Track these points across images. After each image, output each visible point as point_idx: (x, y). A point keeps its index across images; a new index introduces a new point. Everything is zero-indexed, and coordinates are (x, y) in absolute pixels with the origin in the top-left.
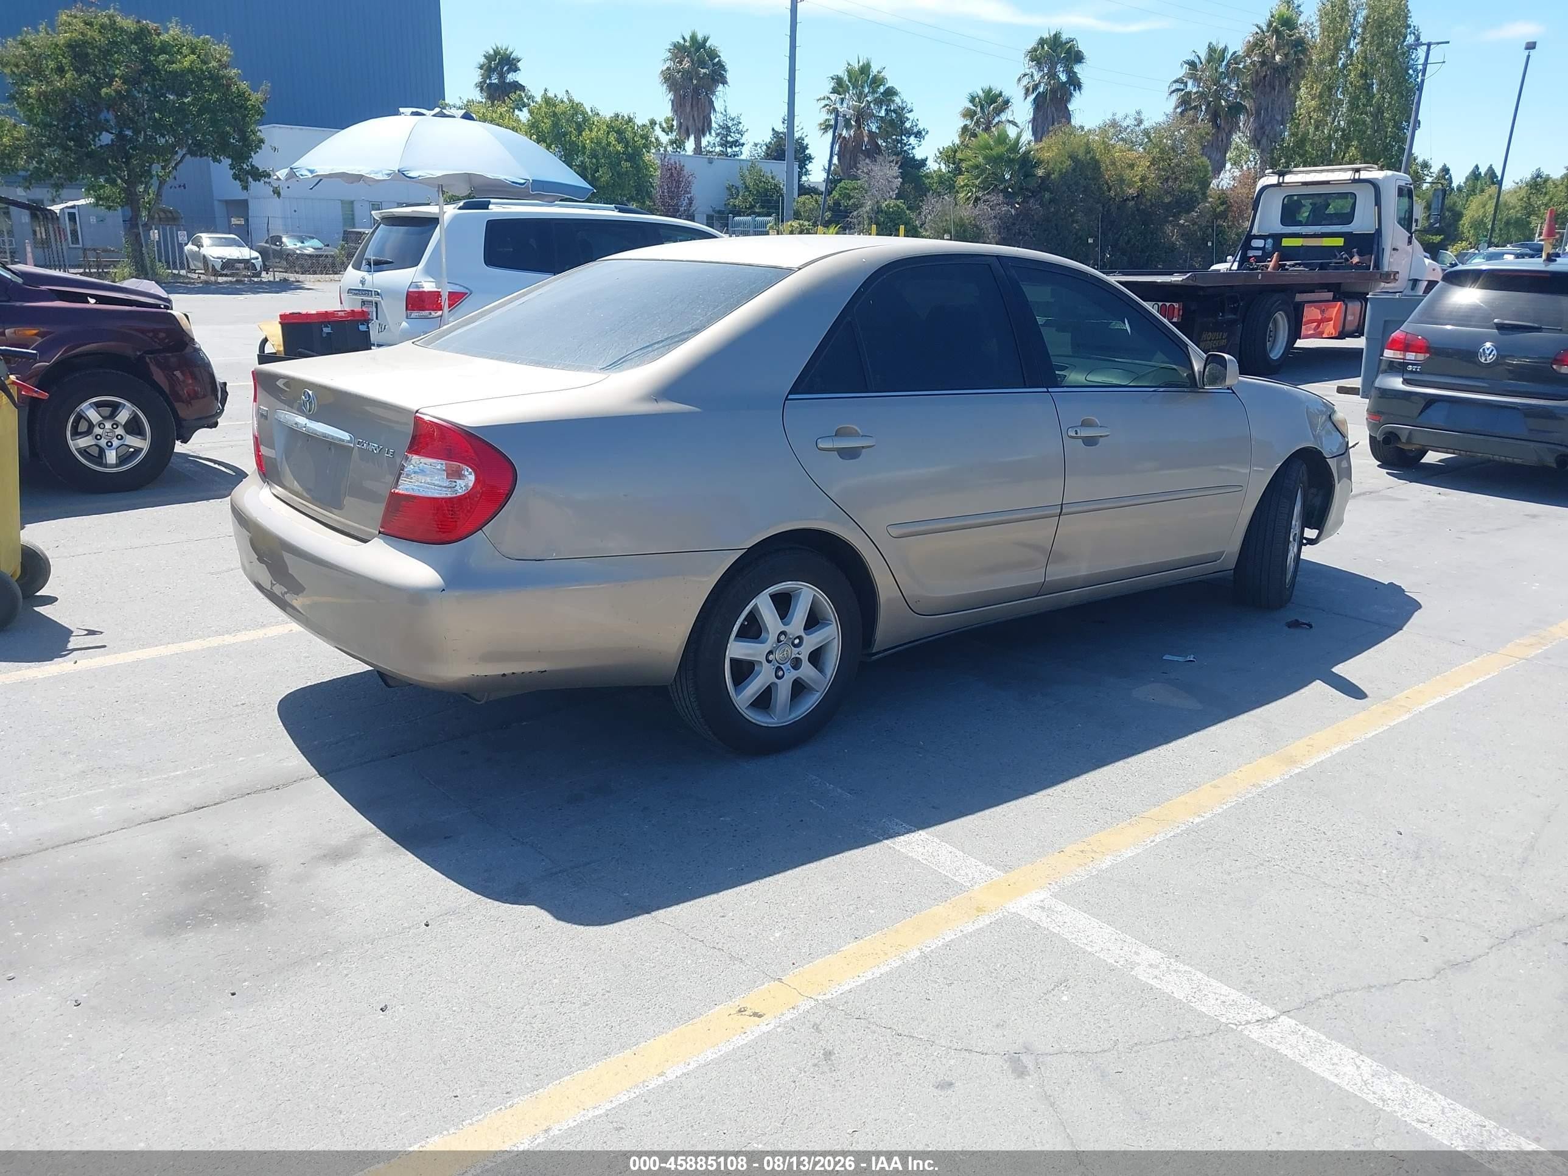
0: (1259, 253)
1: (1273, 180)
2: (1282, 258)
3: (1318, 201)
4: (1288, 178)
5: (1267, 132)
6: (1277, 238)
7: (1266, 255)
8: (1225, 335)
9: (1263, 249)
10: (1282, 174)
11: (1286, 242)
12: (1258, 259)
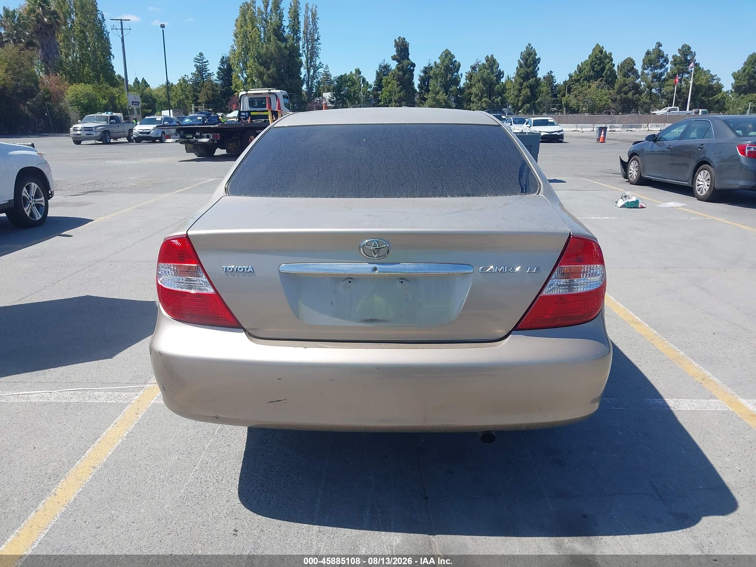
0: (244, 117)
1: (244, 93)
2: (252, 119)
3: (260, 100)
4: (249, 92)
5: (50, 58)
6: (249, 112)
7: (246, 118)
8: (235, 144)
9: (245, 116)
10: (247, 91)
11: (252, 113)
12: (244, 119)
